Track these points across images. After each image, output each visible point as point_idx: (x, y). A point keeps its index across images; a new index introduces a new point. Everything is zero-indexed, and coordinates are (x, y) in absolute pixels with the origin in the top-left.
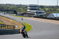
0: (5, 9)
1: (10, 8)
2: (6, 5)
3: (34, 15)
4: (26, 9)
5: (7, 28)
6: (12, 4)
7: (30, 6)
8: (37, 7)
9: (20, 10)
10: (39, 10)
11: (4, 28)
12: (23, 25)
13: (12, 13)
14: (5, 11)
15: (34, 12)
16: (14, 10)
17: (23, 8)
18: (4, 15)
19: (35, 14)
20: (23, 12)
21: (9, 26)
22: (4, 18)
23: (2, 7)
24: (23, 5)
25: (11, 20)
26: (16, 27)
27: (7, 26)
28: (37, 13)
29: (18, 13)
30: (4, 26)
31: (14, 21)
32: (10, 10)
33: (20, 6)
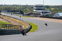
0: (12, 10)
1: (17, 9)
2: (13, 6)
3: (40, 15)
4: (32, 9)
5: (14, 28)
6: (18, 5)
7: (36, 7)
8: (42, 7)
9: (27, 10)
10: (44, 10)
11: (11, 28)
12: (30, 25)
13: (19, 14)
14: (12, 11)
15: (40, 12)
16: (21, 11)
17: (29, 8)
18: (11, 16)
19: (41, 13)
20: (29, 13)
21: (16, 26)
22: (11, 18)
23: (9, 8)
24: (29, 5)
25: (18, 21)
26: (23, 27)
27: (14, 26)
28: (43, 13)
29: (25, 13)
30: (11, 26)
31: (21, 21)
32: (17, 11)
33: (26, 7)
